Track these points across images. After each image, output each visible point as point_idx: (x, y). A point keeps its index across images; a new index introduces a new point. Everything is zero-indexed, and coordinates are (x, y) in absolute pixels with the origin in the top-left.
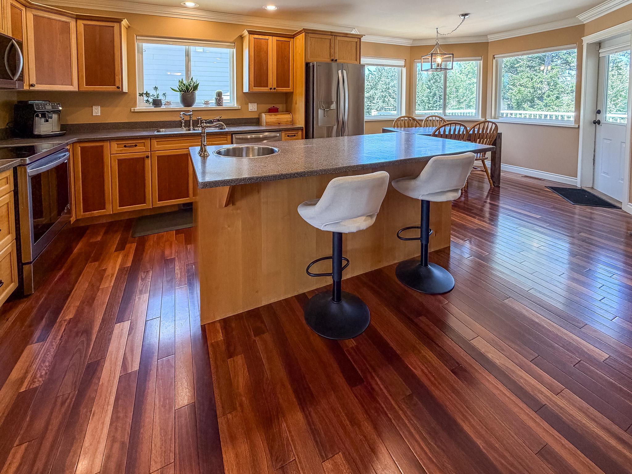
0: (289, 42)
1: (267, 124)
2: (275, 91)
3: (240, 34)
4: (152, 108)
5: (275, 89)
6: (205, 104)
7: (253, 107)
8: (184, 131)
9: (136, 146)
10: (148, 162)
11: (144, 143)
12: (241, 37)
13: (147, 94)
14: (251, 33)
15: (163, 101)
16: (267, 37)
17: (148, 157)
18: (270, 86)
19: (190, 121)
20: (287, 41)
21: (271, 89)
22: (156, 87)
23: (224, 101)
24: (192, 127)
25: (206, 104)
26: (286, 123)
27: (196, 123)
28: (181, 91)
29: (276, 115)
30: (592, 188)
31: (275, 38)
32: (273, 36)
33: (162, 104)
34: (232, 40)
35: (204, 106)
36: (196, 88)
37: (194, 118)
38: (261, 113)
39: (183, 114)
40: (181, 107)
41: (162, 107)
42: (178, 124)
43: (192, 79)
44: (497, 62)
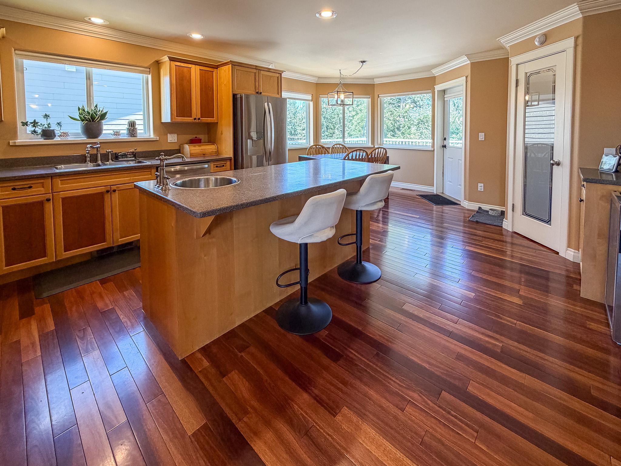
0: (213, 72)
1: (192, 155)
2: (200, 121)
3: (156, 59)
4: (42, 141)
5: (199, 119)
6: (114, 135)
7: (172, 138)
8: (90, 166)
9: (30, 187)
10: (49, 207)
11: (42, 183)
12: (158, 64)
13: (35, 124)
14: (172, 59)
15: (56, 132)
16: (190, 66)
17: (48, 200)
18: (194, 116)
19: (97, 155)
20: (211, 71)
21: (195, 119)
22: (46, 115)
23: (138, 131)
24: (100, 162)
25: (116, 135)
26: (211, 154)
27: (105, 158)
28: (82, 120)
29: (200, 146)
30: (443, 193)
31: (198, 68)
32: (195, 65)
33: (55, 136)
34: (146, 65)
35: (113, 137)
36: (103, 116)
37: (103, 151)
38: (183, 144)
39: (91, 147)
40: (83, 138)
41: (55, 139)
42: (82, 159)
43: (96, 106)
44: (381, 101)
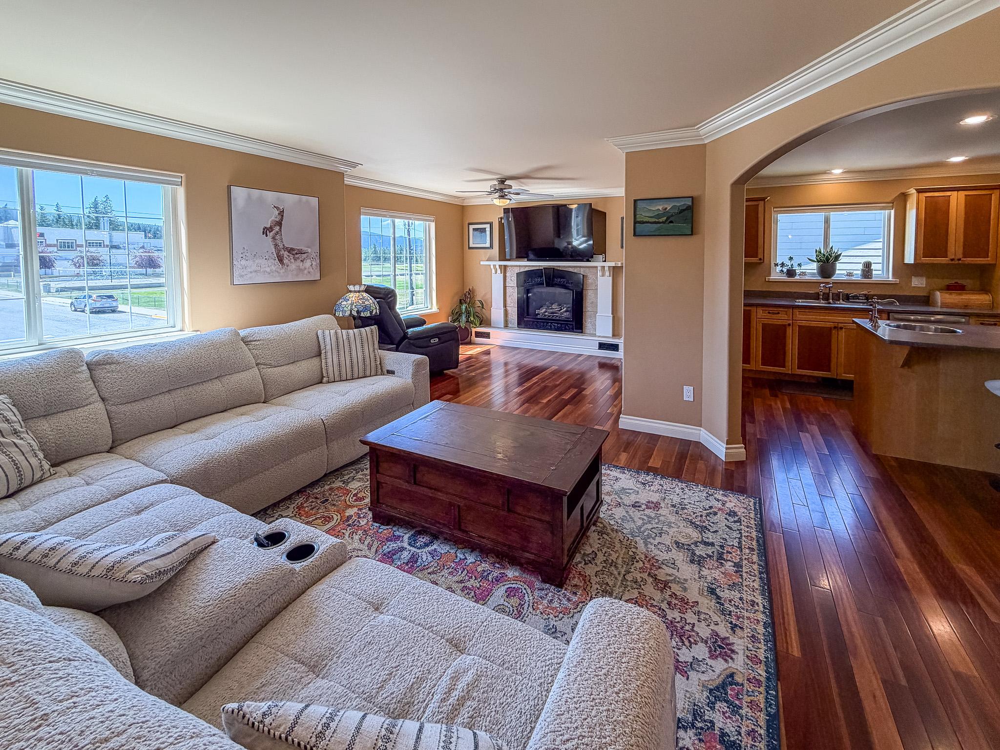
0: (991, 194)
1: (944, 305)
2: (960, 262)
3: (903, 191)
4: (784, 278)
5: (959, 260)
6: (847, 275)
7: (918, 283)
8: (822, 303)
9: (779, 313)
10: (789, 330)
11: (786, 311)
13: (783, 265)
14: (919, 191)
15: (797, 271)
16: (948, 193)
17: (789, 325)
18: (951, 255)
19: (828, 294)
20: (988, 194)
21: (952, 260)
22: (790, 257)
23: (874, 272)
24: (831, 301)
25: (849, 276)
26: (980, 307)
27: (837, 297)
28: (818, 262)
29: (960, 294)
31: (962, 194)
32: (958, 191)
33: (796, 274)
34: (890, 199)
35: (845, 278)
36: (837, 257)
37: (834, 291)
38: (934, 290)
39: (823, 286)
40: (818, 278)
41: (796, 278)
42: (816, 297)
43: (832, 248)
